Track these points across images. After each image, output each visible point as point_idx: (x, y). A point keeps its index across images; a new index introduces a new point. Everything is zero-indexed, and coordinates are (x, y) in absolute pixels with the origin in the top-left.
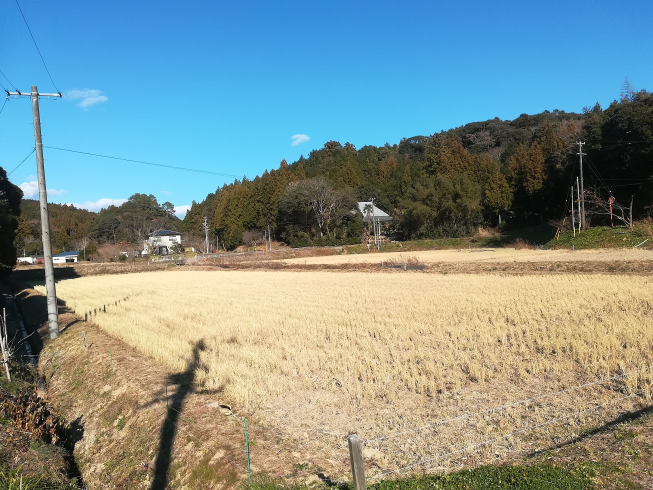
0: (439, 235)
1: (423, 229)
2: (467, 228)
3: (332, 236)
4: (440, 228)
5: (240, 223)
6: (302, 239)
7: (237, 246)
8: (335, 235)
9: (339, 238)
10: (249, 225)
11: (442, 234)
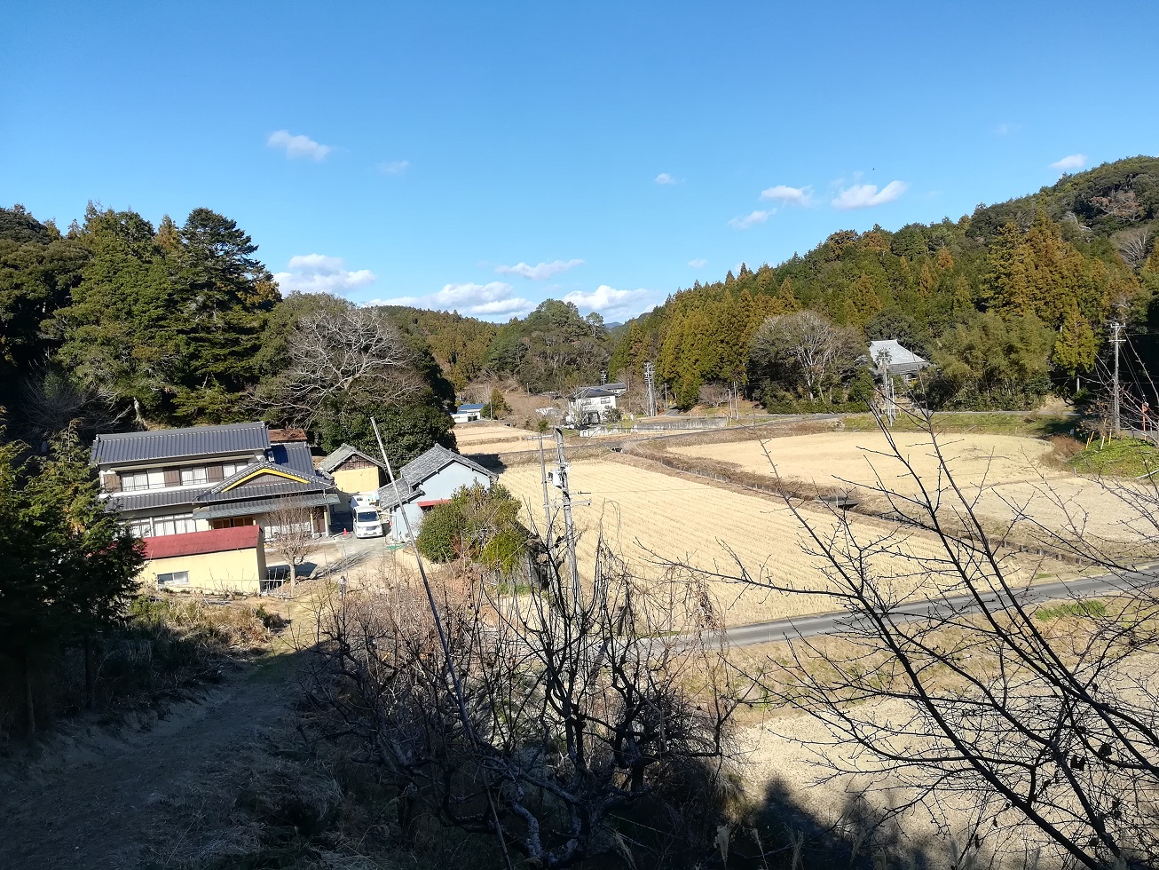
0: (986, 405)
1: (961, 395)
2: (1027, 397)
3: (826, 399)
4: (987, 394)
5: (697, 373)
6: (783, 402)
7: (693, 406)
8: (831, 398)
9: (837, 403)
10: (709, 376)
11: (989, 403)
